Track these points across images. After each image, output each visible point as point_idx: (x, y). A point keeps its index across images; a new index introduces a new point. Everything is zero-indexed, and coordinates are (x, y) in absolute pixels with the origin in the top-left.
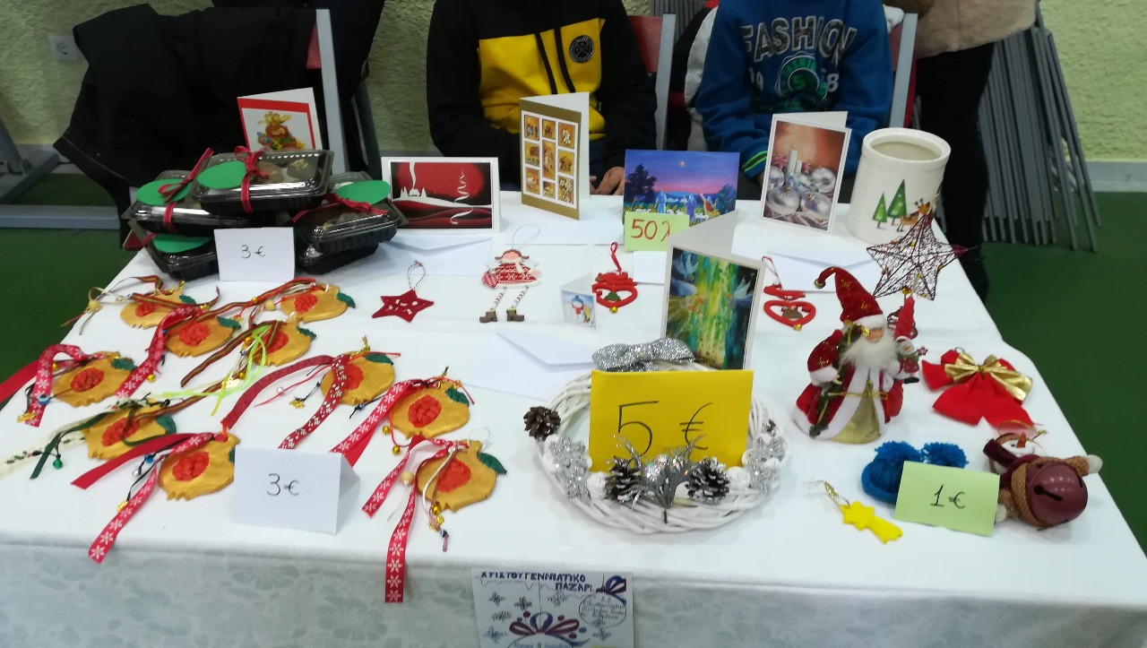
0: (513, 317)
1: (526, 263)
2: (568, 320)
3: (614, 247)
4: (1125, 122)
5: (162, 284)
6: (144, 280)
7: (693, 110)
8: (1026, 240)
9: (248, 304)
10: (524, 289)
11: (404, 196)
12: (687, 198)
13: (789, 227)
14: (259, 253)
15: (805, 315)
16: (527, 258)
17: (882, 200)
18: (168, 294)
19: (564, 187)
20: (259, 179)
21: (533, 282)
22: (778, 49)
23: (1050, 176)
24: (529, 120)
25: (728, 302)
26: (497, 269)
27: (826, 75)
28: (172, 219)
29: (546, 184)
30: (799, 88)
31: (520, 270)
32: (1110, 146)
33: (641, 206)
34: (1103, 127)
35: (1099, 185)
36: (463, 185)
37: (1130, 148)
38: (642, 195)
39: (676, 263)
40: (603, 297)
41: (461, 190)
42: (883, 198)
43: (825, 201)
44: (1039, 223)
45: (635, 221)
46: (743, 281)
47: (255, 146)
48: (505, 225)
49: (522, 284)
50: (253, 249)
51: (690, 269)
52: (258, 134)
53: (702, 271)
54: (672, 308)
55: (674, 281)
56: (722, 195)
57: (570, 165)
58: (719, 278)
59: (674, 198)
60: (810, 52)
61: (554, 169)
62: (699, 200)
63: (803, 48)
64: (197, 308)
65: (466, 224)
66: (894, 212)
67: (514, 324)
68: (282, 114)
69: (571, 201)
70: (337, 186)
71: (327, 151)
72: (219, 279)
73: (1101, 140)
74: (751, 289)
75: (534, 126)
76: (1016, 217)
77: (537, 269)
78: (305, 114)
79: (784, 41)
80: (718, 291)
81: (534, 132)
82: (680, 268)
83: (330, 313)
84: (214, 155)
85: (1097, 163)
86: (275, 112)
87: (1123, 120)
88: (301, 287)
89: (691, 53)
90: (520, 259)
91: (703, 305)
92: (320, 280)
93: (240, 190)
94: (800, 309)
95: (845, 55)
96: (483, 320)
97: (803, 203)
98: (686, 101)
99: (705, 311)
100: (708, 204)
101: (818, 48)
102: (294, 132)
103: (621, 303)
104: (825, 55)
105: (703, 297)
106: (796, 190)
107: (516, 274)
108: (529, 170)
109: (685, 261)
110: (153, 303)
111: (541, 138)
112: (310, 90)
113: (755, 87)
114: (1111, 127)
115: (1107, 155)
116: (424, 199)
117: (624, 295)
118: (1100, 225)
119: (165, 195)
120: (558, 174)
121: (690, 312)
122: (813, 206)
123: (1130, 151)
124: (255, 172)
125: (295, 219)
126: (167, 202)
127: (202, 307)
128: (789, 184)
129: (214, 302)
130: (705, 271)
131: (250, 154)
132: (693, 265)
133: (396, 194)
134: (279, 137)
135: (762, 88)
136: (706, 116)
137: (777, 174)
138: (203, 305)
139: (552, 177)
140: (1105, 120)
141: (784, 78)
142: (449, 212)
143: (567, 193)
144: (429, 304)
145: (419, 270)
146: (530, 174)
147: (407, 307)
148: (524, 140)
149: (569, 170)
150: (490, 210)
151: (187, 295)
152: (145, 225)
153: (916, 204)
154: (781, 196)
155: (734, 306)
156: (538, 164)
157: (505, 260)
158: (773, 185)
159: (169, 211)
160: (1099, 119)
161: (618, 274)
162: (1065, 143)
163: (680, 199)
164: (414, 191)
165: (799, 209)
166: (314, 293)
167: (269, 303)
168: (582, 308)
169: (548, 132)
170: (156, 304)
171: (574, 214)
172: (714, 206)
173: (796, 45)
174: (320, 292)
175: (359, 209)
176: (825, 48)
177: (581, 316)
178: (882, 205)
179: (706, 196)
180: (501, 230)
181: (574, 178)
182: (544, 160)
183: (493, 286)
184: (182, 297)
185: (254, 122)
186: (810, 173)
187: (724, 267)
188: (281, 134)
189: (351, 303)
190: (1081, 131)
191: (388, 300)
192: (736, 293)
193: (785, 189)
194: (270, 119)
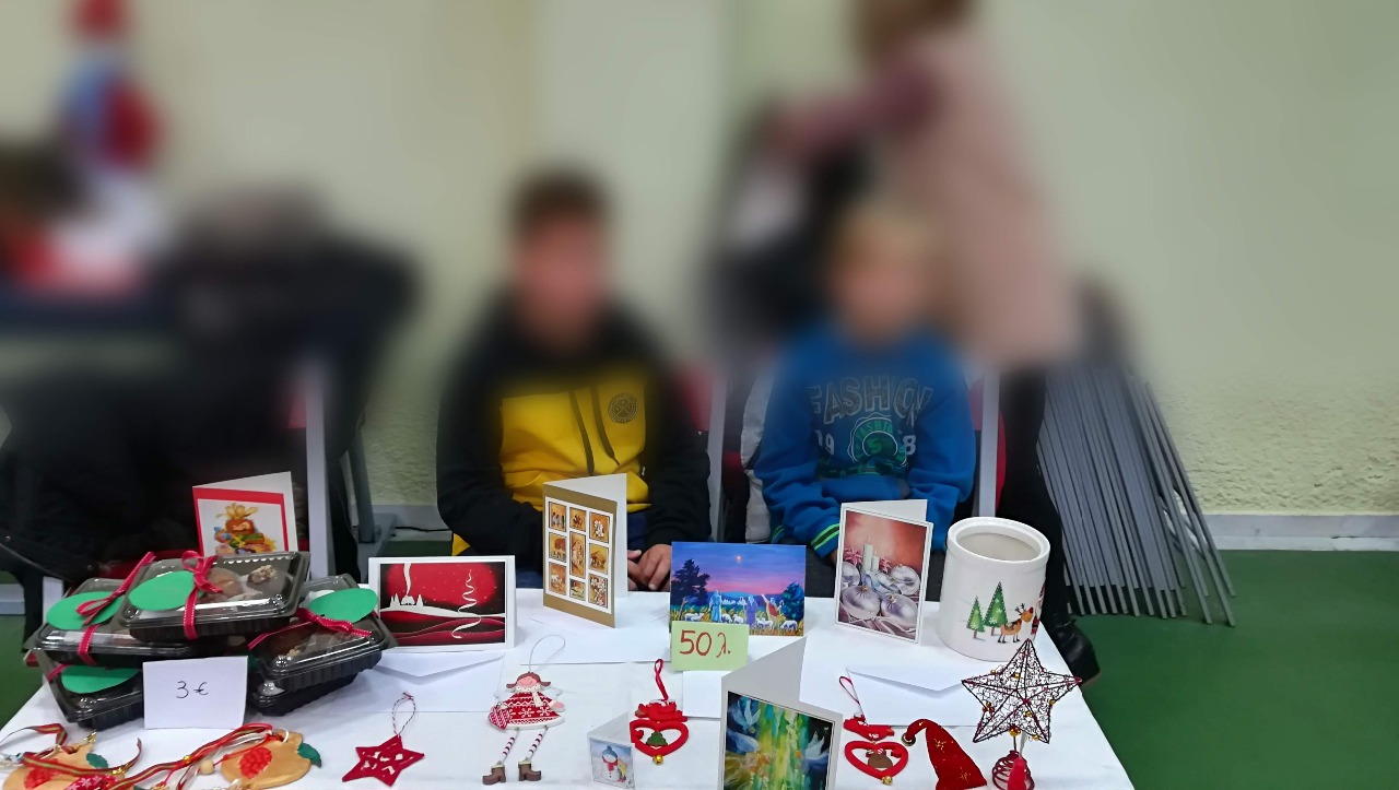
0: (527, 774)
1: (547, 693)
2: (598, 779)
3: (658, 665)
4: (1243, 471)
5: (65, 736)
6: (42, 730)
7: (751, 473)
8: (1152, 612)
9: (180, 765)
10: (542, 731)
11: (395, 605)
12: (746, 599)
13: (869, 634)
14: (199, 691)
15: (895, 761)
16: (548, 684)
17: (976, 606)
18: (72, 751)
19: (595, 587)
20: (210, 596)
21: (556, 720)
22: (850, 410)
23: (1167, 533)
24: (555, 508)
25: (798, 763)
26: (508, 702)
27: (902, 437)
28: (90, 648)
29: (573, 583)
30: (874, 452)
31: (538, 703)
32: (1233, 497)
33: (692, 609)
34: (1220, 476)
35: (1222, 542)
36: (471, 589)
37: (1255, 498)
38: (692, 596)
39: (733, 710)
40: (644, 740)
41: (467, 596)
42: (977, 603)
43: (910, 605)
44: (1163, 592)
45: (684, 632)
46: (815, 736)
47: (210, 546)
48: (521, 636)
49: (540, 723)
50: (193, 686)
51: (750, 719)
52: (215, 529)
53: (765, 722)
54: (729, 768)
55: (730, 733)
56: (787, 596)
57: (603, 562)
58: (786, 732)
59: (730, 599)
60: (885, 413)
61: (584, 567)
62: (760, 601)
63: (877, 409)
64: (108, 775)
65: (471, 638)
66: (993, 620)
67: (528, 786)
68: (248, 505)
69: (605, 604)
70: (313, 595)
71: (303, 553)
72: (143, 726)
73: (1221, 490)
74: (826, 747)
75: (561, 515)
76: (1137, 586)
77: (561, 699)
78: (279, 506)
79: (856, 401)
80: (785, 748)
81: (561, 522)
82: (737, 717)
83: (288, 776)
84: (156, 560)
85: (1219, 516)
86: (239, 503)
87: (1241, 468)
88: (253, 736)
89: (746, 408)
90: (538, 686)
91: (768, 767)
92: (278, 724)
93: (183, 609)
94: (889, 752)
95: (920, 416)
96: (487, 781)
97: (884, 606)
98: (743, 462)
99: (771, 772)
100: (772, 607)
101: (892, 408)
102: (260, 528)
103: (668, 749)
104: (901, 416)
105: (767, 754)
106: (875, 590)
107: (534, 708)
108: (553, 566)
109: (743, 710)
110: (49, 769)
111: (569, 529)
112: (287, 476)
113: (823, 452)
114: (1228, 476)
115: (1230, 507)
116: (420, 608)
117: (670, 736)
118: (1233, 593)
119: (86, 614)
120: (589, 571)
121: (752, 774)
122: (896, 611)
123: (1255, 503)
124: (207, 586)
125: (252, 645)
126: (85, 625)
127: (115, 772)
128: (866, 583)
129: (132, 763)
130: (768, 722)
131: (201, 561)
132: (753, 713)
133: (385, 602)
134: (243, 535)
135: (832, 452)
136: (767, 483)
137: (851, 571)
138: (116, 769)
139: (582, 575)
140: (1221, 468)
141: (858, 442)
142: (452, 623)
143: (600, 595)
144: (419, 757)
145: (408, 705)
146: (554, 571)
147: (387, 764)
148: (547, 530)
149: (602, 567)
150: (503, 619)
151: (98, 753)
152: (52, 655)
153: (1017, 610)
154: (858, 597)
155: (806, 769)
156: (564, 559)
157: (520, 689)
158: (846, 584)
159: (86, 638)
160: (1215, 467)
161: (663, 704)
162: (1178, 498)
163: (737, 600)
164: (408, 599)
165: (880, 613)
166: (269, 746)
167: (206, 764)
168: (616, 763)
169: (577, 522)
170: (54, 770)
171: (608, 621)
172: (778, 609)
173: (869, 406)
174: (277, 743)
175: (335, 629)
176: (901, 409)
177: (615, 774)
178: (977, 611)
179: (768, 597)
180: (516, 643)
181: (609, 577)
182: (572, 555)
183: (503, 727)
184: (92, 757)
185: (212, 516)
186: (889, 573)
187: (791, 718)
188: (245, 530)
189: (316, 760)
190: (1194, 480)
191: (365, 753)
192: (807, 751)
193: (861, 588)
194: (232, 512)
